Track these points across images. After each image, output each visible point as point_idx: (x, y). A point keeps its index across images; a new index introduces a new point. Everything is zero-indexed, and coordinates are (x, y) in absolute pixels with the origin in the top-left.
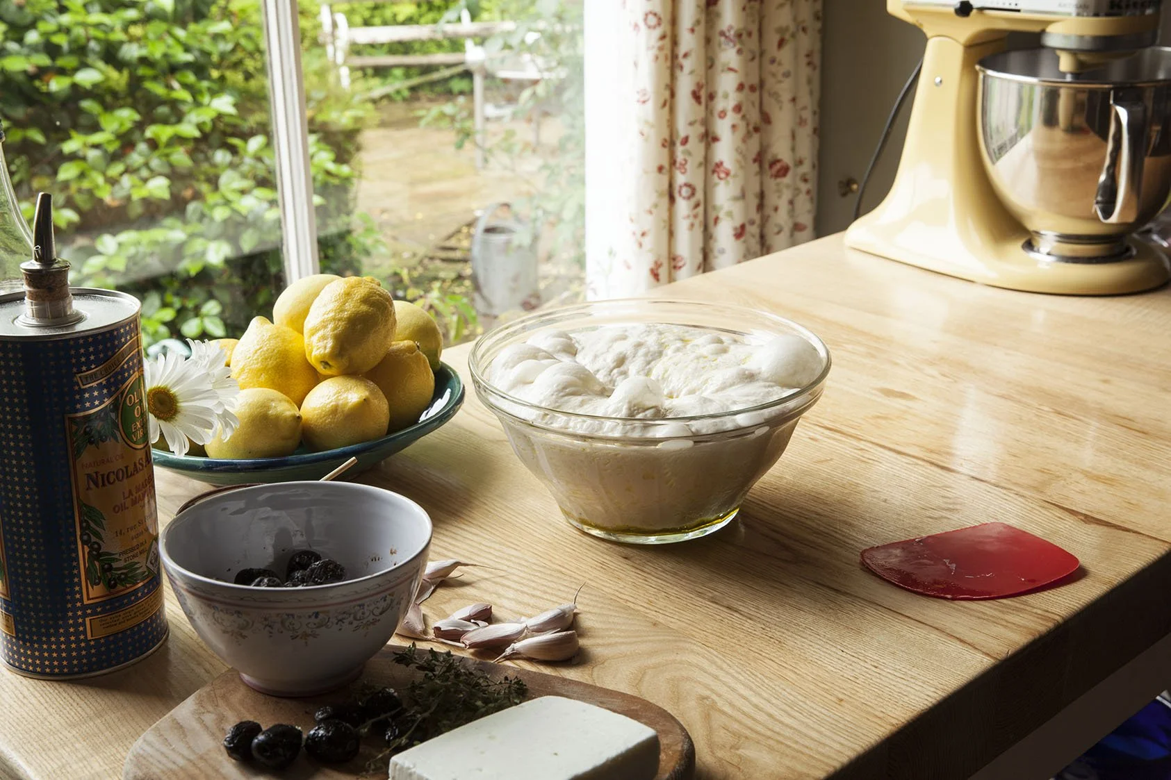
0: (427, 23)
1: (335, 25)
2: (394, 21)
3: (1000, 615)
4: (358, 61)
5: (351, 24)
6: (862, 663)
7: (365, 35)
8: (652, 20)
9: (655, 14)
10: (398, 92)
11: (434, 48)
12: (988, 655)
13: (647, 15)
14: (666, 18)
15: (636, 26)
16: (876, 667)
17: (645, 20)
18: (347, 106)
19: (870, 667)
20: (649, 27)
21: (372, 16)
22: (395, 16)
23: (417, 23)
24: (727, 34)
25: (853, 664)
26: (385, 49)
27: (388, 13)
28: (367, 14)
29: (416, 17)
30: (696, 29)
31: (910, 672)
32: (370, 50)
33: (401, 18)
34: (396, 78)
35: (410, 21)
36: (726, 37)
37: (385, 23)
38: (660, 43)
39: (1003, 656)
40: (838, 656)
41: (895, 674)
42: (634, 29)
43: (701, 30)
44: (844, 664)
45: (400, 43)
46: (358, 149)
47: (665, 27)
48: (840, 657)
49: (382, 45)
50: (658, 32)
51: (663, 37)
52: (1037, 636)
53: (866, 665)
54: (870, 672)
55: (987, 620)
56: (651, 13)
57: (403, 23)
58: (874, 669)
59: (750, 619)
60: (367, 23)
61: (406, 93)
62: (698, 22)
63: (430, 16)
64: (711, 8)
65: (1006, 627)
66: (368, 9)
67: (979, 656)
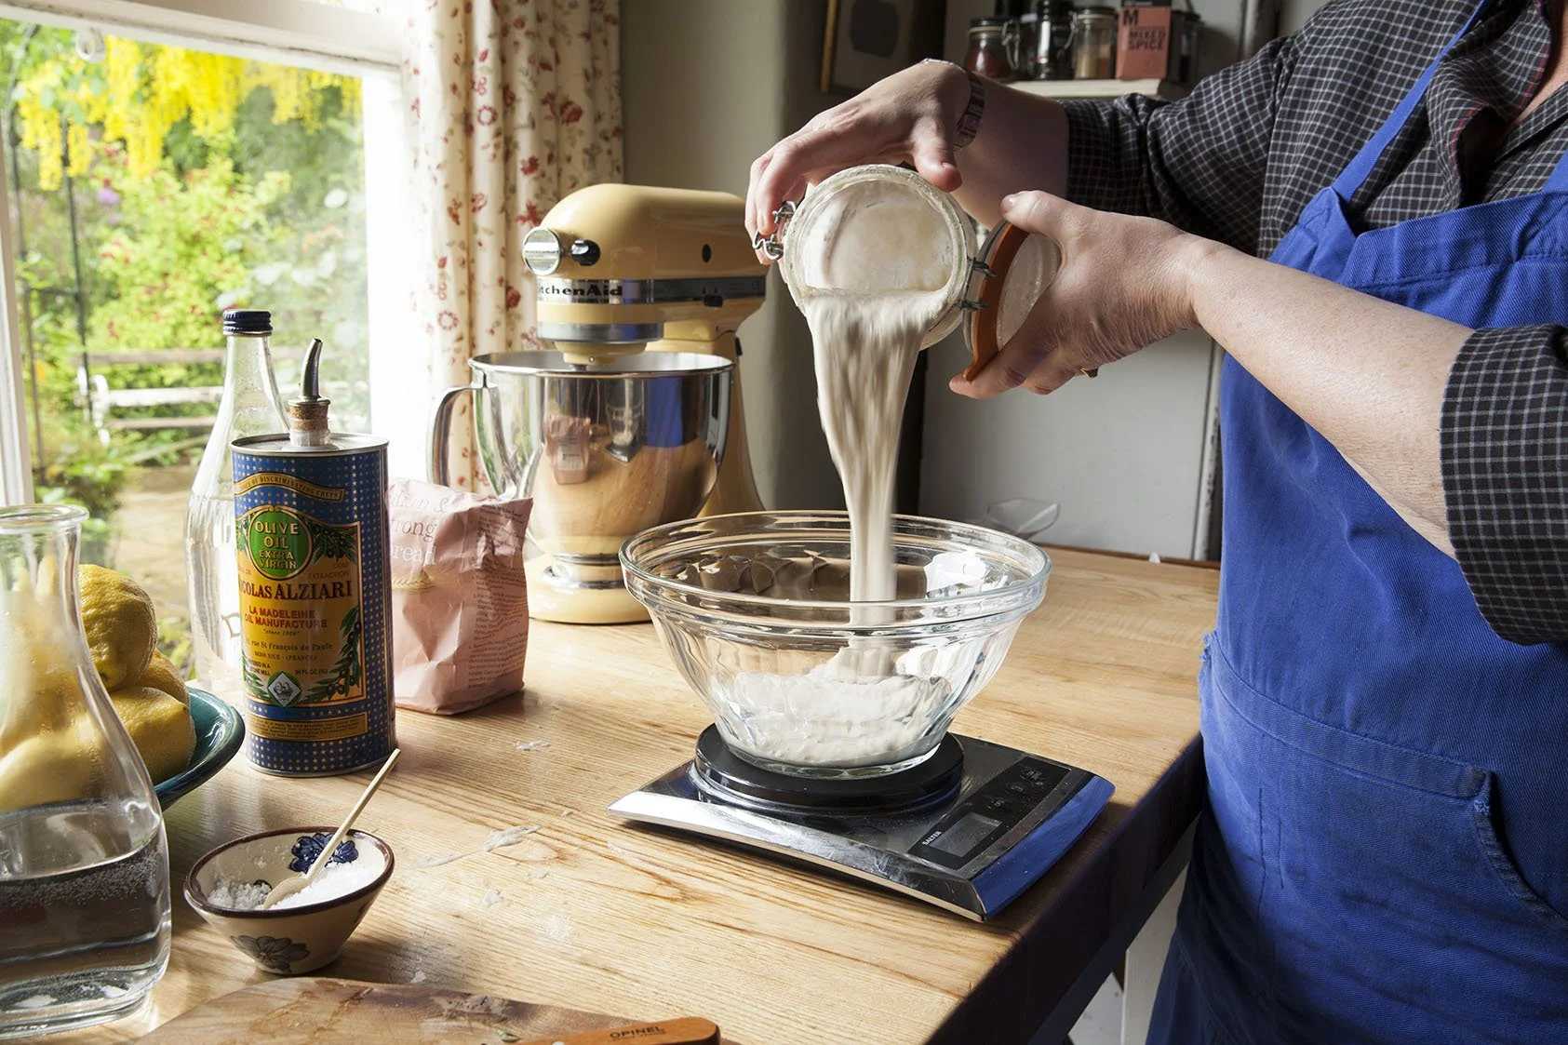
0: (197, 386)
1: (90, 387)
2: (161, 384)
3: (947, 938)
4: (120, 424)
5: (111, 387)
6: (794, 1024)
7: (125, 398)
8: (447, 321)
9: (450, 314)
10: (165, 456)
11: (204, 410)
12: (948, 992)
13: (441, 315)
14: (463, 318)
15: (430, 326)
16: (814, 1028)
17: (440, 320)
18: (103, 460)
19: (805, 1029)
20: (444, 328)
21: (135, 380)
22: (162, 379)
23: (187, 386)
24: (530, 336)
25: (784, 1027)
26: (151, 412)
27: (154, 377)
28: (130, 378)
29: (185, 380)
30: (496, 330)
31: (857, 1029)
32: (132, 413)
33: (168, 381)
34: (164, 442)
35: (178, 384)
36: (529, 339)
37: (151, 386)
38: (457, 345)
39: (965, 991)
40: (762, 1019)
41: (841, 1033)
42: (428, 332)
43: (500, 331)
44: (773, 1029)
45: (168, 406)
46: (117, 507)
47: (462, 328)
48: (766, 1021)
49: (148, 408)
50: (454, 333)
51: (460, 339)
52: (997, 960)
53: (800, 1026)
54: (808, 1035)
55: (934, 947)
56: (445, 312)
57: (171, 386)
58: (811, 1030)
59: (637, 981)
60: (129, 386)
61: (175, 458)
62: (498, 323)
63: (201, 379)
64: (511, 310)
65: (958, 953)
66: (131, 372)
67: (939, 996)
